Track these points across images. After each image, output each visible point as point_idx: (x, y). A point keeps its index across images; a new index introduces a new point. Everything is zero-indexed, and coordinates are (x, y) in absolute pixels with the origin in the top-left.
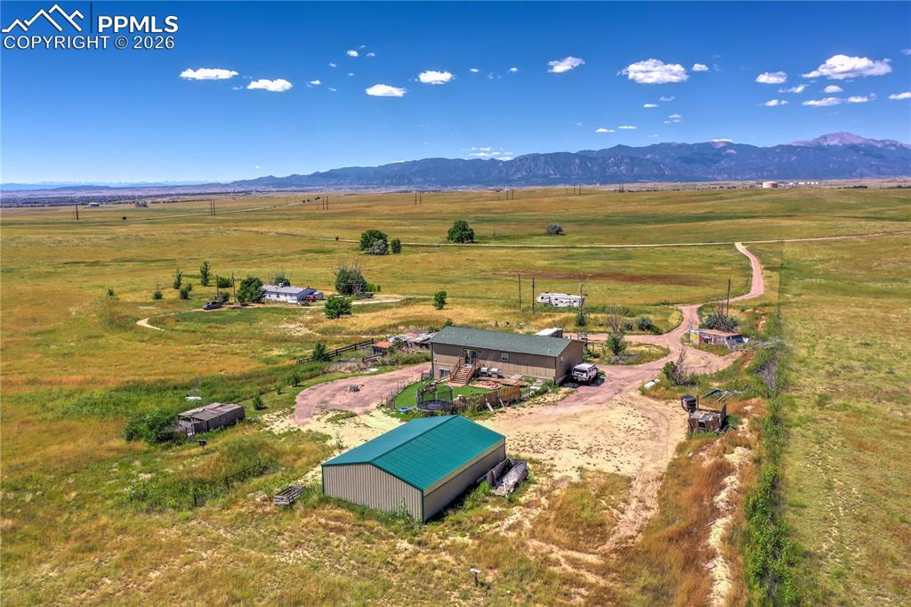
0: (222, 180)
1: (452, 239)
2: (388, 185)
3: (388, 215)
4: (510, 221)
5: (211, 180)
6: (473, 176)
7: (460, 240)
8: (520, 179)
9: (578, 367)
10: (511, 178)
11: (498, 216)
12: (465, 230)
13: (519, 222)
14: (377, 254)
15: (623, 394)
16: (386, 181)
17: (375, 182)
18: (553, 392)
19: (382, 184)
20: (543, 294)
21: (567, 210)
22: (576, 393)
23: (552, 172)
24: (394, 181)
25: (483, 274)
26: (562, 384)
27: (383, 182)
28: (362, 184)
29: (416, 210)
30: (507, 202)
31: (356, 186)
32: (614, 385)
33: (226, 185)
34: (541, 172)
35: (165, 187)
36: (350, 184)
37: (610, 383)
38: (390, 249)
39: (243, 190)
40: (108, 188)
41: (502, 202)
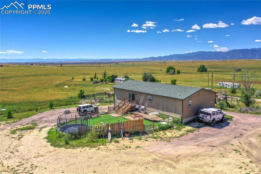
0: (140, 58)
1: (199, 71)
2: (187, 59)
3: (183, 66)
4: (222, 68)
5: (137, 58)
6: (214, 56)
7: (202, 71)
8: (230, 58)
9: (205, 110)
10: (226, 57)
11: (219, 67)
12: (204, 68)
13: (226, 68)
14: (171, 74)
15: (242, 139)
16: (186, 58)
17: (183, 58)
18: (177, 129)
19: (185, 59)
20: (221, 83)
21: (245, 65)
22: (196, 132)
23: (241, 55)
24: (188, 58)
25: (205, 80)
26: (187, 124)
27: (185, 58)
28: (179, 59)
29: (192, 65)
30: (223, 63)
31: (177, 60)
32: (238, 128)
33: (141, 59)
34: (237, 55)
35: (125, 60)
36: (175, 59)
37: (233, 127)
38: (176, 73)
39: (145, 60)
40: (112, 60)
41: (221, 63)
